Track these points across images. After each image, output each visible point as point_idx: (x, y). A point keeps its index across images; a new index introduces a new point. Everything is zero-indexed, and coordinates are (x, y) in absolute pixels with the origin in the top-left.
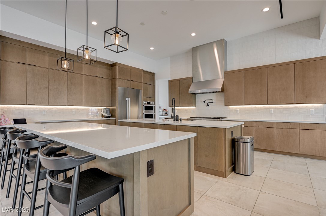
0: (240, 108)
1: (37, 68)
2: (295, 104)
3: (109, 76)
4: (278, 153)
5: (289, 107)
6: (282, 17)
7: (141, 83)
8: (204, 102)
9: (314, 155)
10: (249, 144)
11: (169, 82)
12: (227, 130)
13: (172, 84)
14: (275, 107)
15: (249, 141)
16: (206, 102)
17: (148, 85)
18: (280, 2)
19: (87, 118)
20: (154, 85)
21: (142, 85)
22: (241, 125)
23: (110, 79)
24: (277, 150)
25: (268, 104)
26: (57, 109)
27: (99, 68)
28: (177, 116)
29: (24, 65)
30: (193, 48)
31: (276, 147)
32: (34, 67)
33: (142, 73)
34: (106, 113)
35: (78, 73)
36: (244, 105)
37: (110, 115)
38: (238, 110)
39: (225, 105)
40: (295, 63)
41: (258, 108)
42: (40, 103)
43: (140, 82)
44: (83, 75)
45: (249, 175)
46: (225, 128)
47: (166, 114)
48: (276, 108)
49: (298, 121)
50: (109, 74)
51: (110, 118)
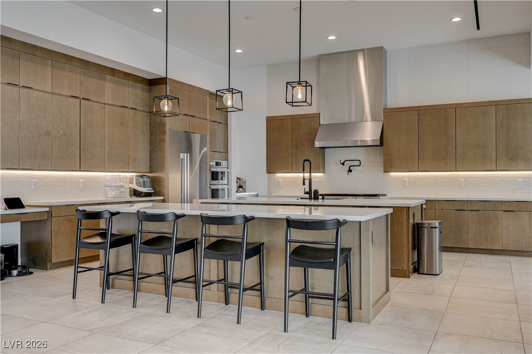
0: (409, 177)
1: (35, 93)
2: (496, 170)
3: (147, 106)
4: (472, 251)
5: (488, 175)
6: (478, 28)
7: (206, 120)
8: (343, 164)
9: (521, 250)
10: (437, 229)
11: (267, 120)
12: (410, 209)
13: (274, 125)
14: (468, 175)
15: (437, 225)
16: (347, 165)
17: (216, 124)
18: (476, 3)
19: (104, 198)
20: (227, 125)
21: (208, 124)
22: (422, 205)
23: (148, 112)
24: (471, 246)
25: (456, 171)
26: (54, 177)
27: (130, 89)
28: (316, 192)
29: (16, 88)
30: (320, 55)
31: (469, 242)
32: (30, 91)
33: (208, 98)
34: (144, 186)
35: (96, 102)
36: (419, 171)
37: (153, 191)
38: (406, 181)
39: (385, 172)
40: (496, 104)
41: (441, 177)
42: (39, 167)
43: (204, 119)
44: (105, 104)
45: (438, 273)
46: (409, 207)
47: (241, 189)
48: (468, 177)
49: (500, 198)
50: (147, 102)
51: (151, 196)
